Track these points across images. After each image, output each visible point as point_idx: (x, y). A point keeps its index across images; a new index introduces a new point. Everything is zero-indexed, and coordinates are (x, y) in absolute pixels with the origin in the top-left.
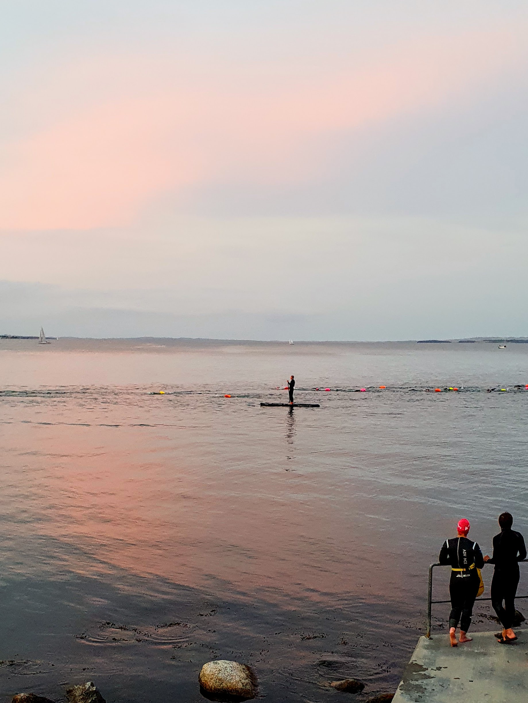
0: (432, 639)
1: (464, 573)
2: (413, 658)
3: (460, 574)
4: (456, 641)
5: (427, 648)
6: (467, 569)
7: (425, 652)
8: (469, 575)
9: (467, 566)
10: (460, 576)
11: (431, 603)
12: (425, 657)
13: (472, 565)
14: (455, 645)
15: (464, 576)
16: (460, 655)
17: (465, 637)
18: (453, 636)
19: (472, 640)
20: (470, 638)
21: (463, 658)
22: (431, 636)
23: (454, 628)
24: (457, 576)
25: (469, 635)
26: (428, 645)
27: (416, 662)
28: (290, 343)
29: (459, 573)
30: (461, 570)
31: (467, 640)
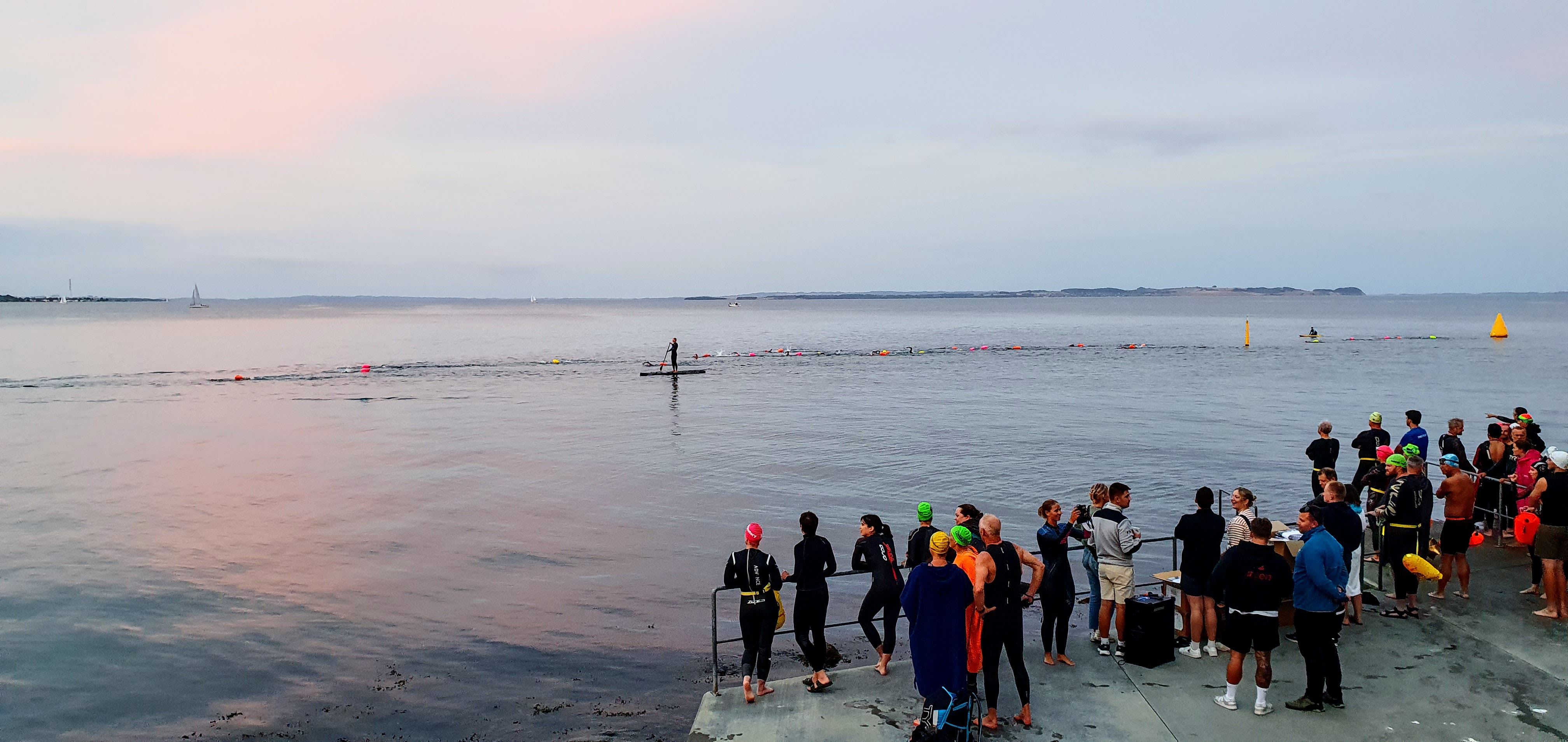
0: (720, 695)
1: (757, 597)
2: (695, 726)
3: (753, 600)
4: (752, 696)
5: (715, 708)
6: (761, 592)
7: (713, 715)
8: (764, 600)
9: (760, 588)
10: (752, 603)
11: (716, 643)
12: (712, 722)
13: (767, 586)
14: (751, 701)
15: (758, 601)
16: (759, 713)
17: (764, 689)
18: (749, 689)
19: (773, 691)
20: (771, 689)
21: (763, 718)
22: (718, 691)
23: (749, 677)
24: (749, 603)
25: (769, 685)
26: (716, 705)
27: (699, 731)
28: (532, 301)
29: (750, 597)
30: (753, 593)
31: (768, 691)
